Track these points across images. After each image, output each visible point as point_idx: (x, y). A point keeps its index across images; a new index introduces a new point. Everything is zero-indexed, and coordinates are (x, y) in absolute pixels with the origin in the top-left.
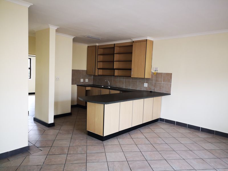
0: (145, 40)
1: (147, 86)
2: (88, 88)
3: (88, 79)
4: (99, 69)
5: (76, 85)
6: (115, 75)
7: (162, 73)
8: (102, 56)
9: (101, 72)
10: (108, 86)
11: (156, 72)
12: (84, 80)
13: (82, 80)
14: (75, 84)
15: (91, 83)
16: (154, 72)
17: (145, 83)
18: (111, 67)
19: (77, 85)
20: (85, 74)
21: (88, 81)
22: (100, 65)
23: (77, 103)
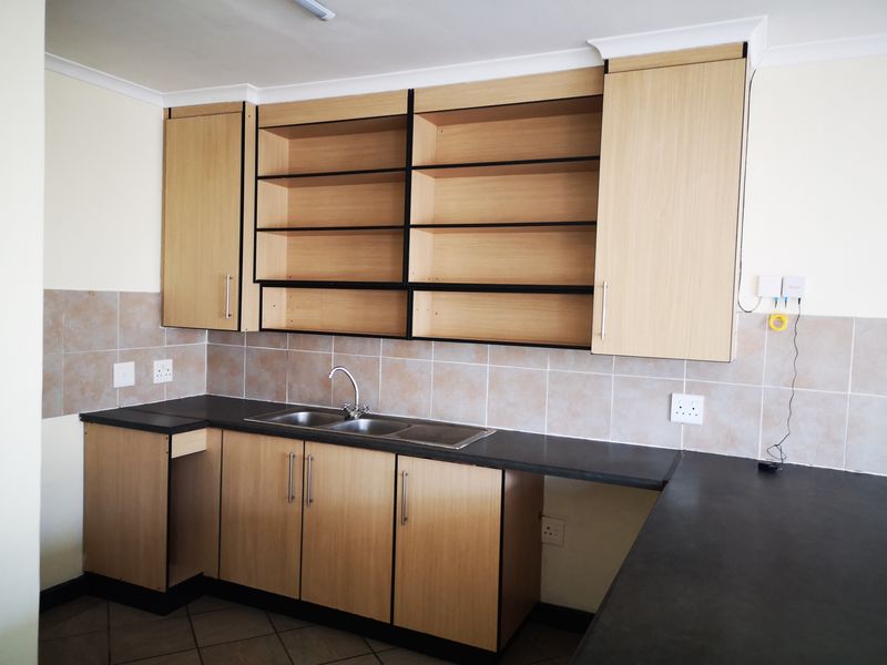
0: (732, 46)
1: (699, 420)
2: (188, 443)
3: (169, 363)
4: (264, 284)
5: (76, 417)
6: (414, 335)
7: (847, 320)
8: (285, 190)
9: (279, 309)
10: (348, 418)
11: (792, 309)
12: (144, 371)
13: (124, 374)
14: (68, 412)
15: (196, 386)
16: (765, 308)
17: (680, 391)
18: (384, 270)
19: (85, 418)
20: (147, 320)
21: (170, 379)
22: (276, 256)
23: (86, 563)
